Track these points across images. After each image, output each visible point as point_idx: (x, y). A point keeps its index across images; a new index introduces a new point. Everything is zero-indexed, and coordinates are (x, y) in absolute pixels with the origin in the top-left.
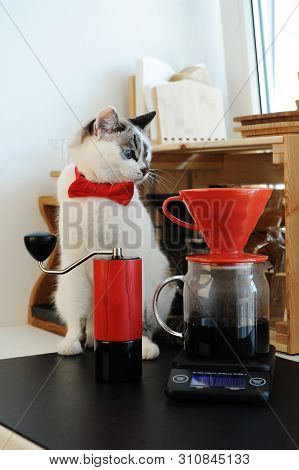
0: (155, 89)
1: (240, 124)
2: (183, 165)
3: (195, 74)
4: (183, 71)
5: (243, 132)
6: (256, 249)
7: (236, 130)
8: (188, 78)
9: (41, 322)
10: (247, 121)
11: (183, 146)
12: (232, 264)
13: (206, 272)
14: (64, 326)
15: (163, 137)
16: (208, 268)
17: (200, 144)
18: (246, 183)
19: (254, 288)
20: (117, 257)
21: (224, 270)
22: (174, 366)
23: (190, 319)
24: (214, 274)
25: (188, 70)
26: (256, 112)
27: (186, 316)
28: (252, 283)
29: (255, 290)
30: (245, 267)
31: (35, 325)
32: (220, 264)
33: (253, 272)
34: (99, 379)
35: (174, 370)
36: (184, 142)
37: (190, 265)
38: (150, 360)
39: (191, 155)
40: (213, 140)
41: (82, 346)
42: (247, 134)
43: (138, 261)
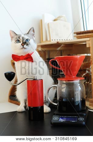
0: (48, 24)
1: (76, 34)
2: (59, 48)
3: (61, 19)
4: (58, 18)
5: (77, 37)
6: (83, 76)
7: (74, 36)
8: (59, 20)
9: (13, 101)
10: (78, 33)
11: (58, 42)
12: (72, 81)
13: (64, 83)
14: (19, 102)
15: (51, 39)
16: (64, 82)
17: (64, 41)
18: (79, 54)
19: (80, 88)
20: (35, 79)
21: (70, 83)
22: (54, 114)
23: (59, 99)
24: (67, 84)
25: (59, 17)
26: (82, 30)
27: (58, 98)
28: (79, 87)
29: (80, 89)
30: (77, 82)
31: (11, 102)
32: (68, 81)
33: (80, 83)
34: (30, 119)
35: (54, 116)
36: (59, 41)
37: (59, 81)
38: (47, 113)
39: (61, 45)
40: (68, 40)
41: (25, 109)
42: (78, 38)
43: (42, 80)
